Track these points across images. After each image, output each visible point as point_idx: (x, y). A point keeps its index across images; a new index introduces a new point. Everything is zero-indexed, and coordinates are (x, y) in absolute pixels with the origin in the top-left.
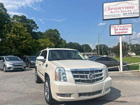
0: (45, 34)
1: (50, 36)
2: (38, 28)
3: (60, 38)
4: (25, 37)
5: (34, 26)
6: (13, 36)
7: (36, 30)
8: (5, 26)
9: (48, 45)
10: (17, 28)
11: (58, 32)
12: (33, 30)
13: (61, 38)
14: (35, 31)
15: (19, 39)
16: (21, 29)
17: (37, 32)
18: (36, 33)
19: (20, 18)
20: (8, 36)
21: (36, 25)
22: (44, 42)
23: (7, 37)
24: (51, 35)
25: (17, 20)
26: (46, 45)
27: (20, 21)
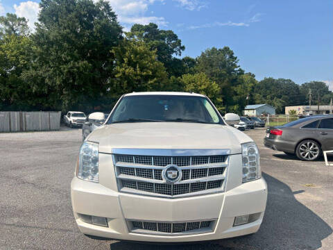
0: (199, 63)
1: (211, 66)
2: (183, 48)
3: (235, 69)
4: (151, 73)
5: (174, 46)
6: (127, 70)
7: (180, 55)
8: (113, 51)
9: (203, 87)
10: (136, 53)
11: (231, 54)
12: (174, 56)
13: (240, 70)
14: (178, 57)
15: (139, 77)
16: (143, 54)
17: (181, 58)
18: (179, 61)
19: (146, 30)
20: (118, 72)
21: (180, 41)
22: (193, 82)
23: (116, 74)
24: (214, 64)
25: (140, 36)
26: (200, 88)
27: (146, 36)
